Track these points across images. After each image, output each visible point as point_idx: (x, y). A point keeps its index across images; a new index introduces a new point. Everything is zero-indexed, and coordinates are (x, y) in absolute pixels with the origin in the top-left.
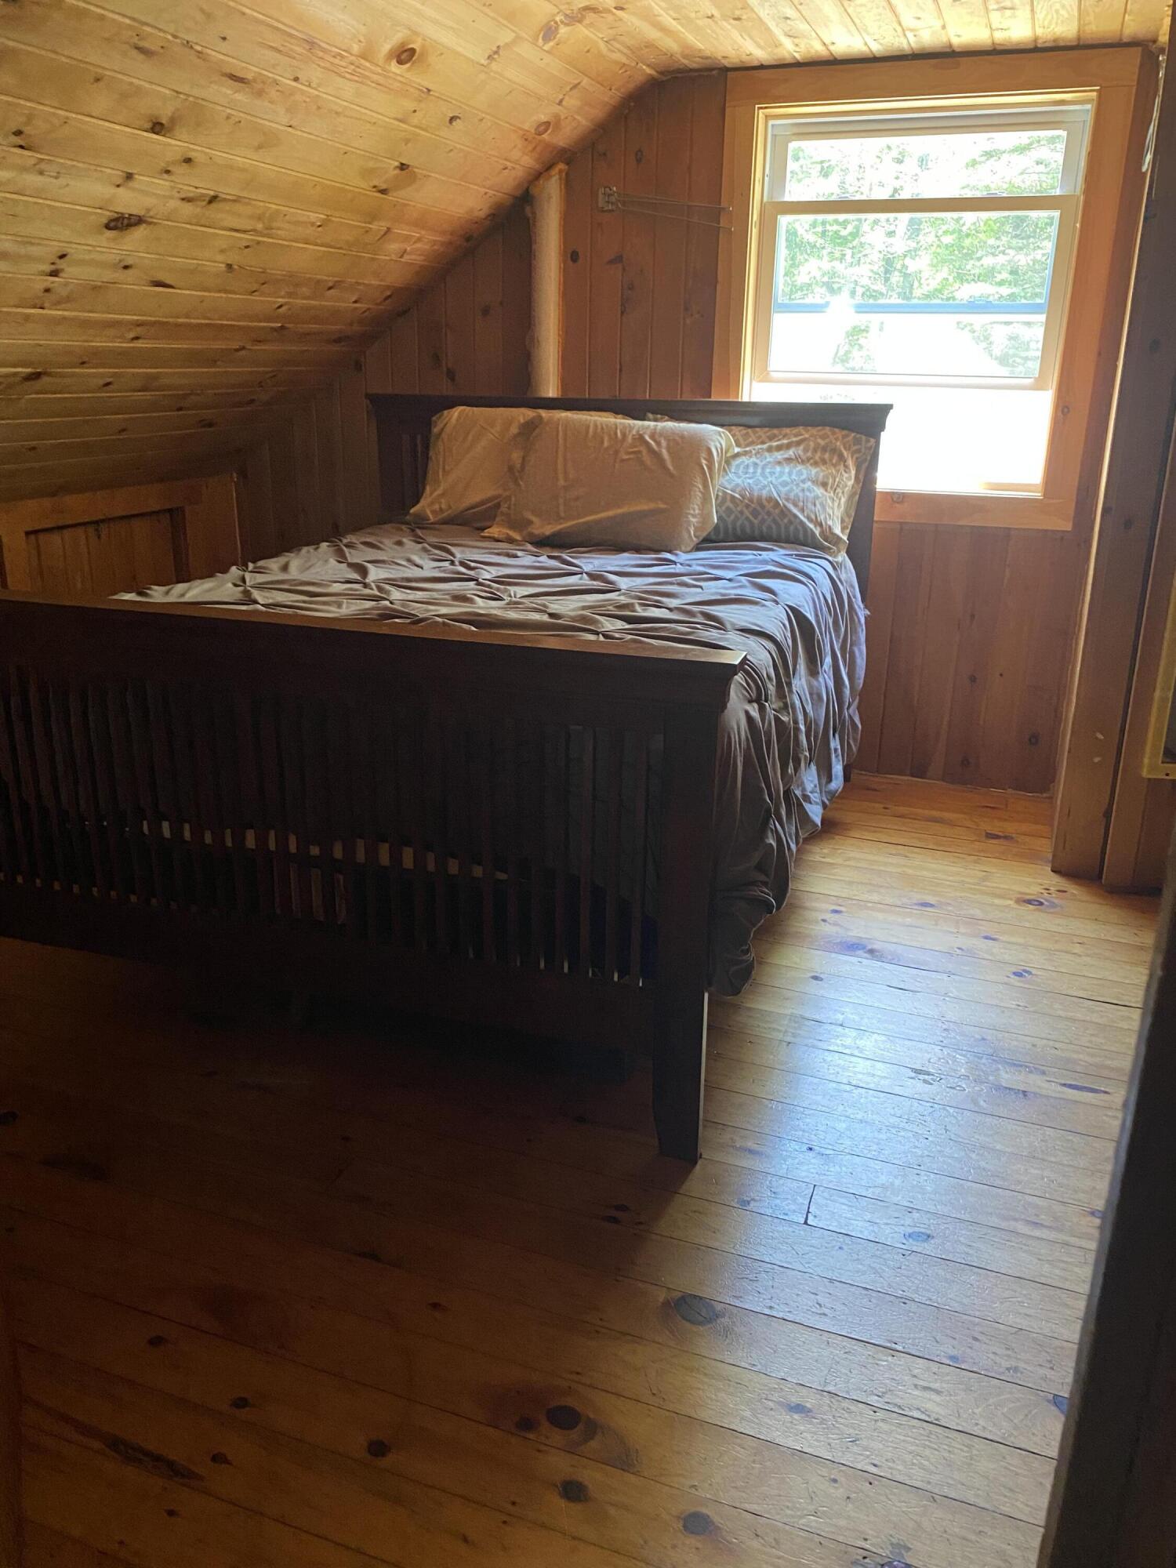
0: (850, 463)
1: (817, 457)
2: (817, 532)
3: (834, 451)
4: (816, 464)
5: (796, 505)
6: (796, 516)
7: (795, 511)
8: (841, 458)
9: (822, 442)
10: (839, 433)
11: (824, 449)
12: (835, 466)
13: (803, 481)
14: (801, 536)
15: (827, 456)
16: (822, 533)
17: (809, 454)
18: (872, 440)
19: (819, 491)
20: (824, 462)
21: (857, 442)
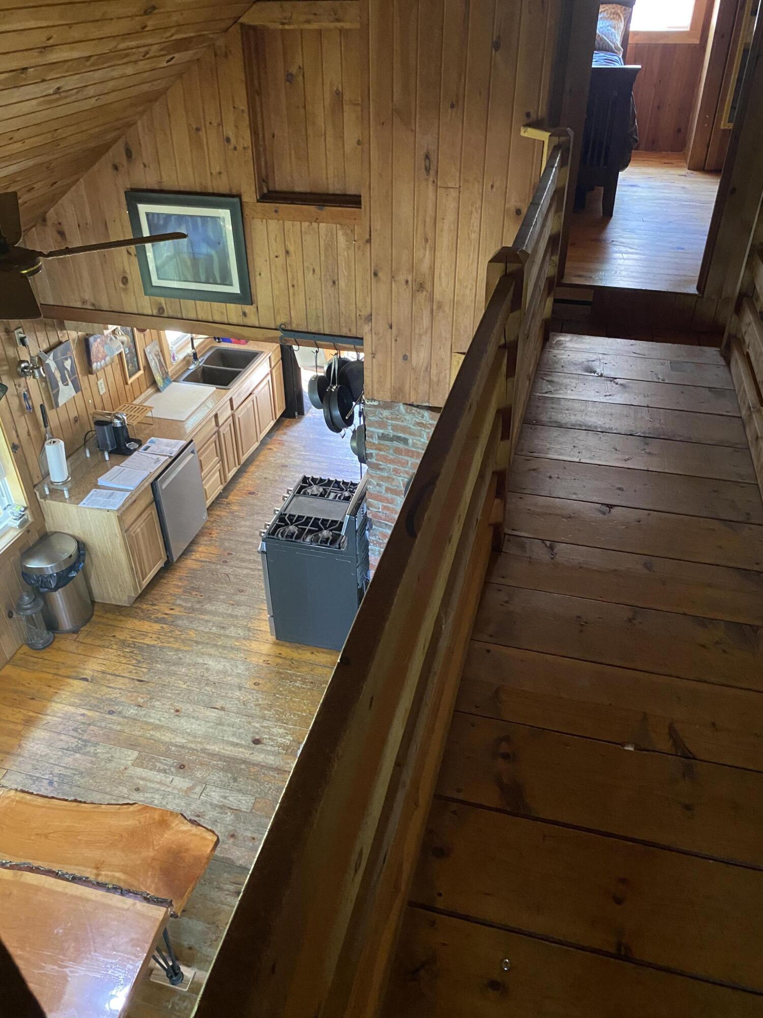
0: (622, 19)
1: (611, 16)
2: (613, 46)
3: (617, 14)
4: (611, 19)
5: (606, 36)
6: (606, 40)
7: (605, 38)
8: (619, 16)
9: (613, 10)
10: (619, 6)
11: (614, 13)
12: (617, 20)
13: (608, 26)
14: (607, 48)
15: (615, 16)
16: (615, 47)
17: (609, 15)
18: (630, 9)
19: (613, 30)
20: (614, 19)
21: (625, 10)
